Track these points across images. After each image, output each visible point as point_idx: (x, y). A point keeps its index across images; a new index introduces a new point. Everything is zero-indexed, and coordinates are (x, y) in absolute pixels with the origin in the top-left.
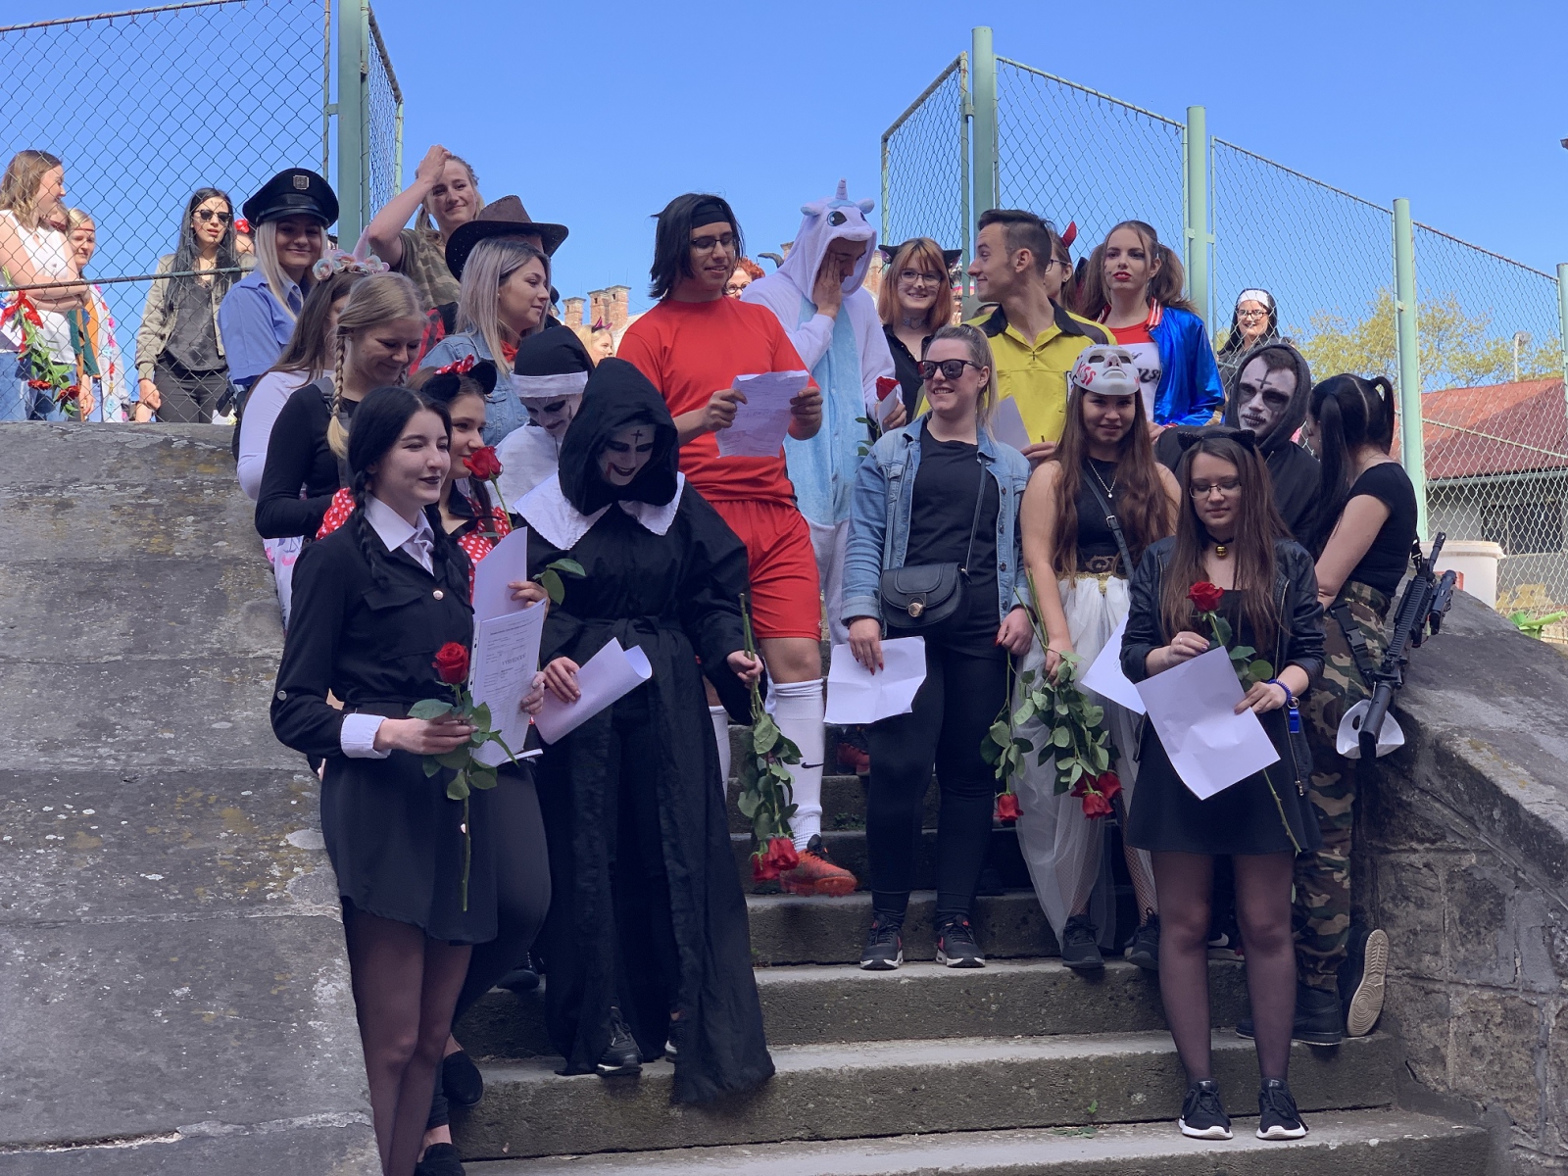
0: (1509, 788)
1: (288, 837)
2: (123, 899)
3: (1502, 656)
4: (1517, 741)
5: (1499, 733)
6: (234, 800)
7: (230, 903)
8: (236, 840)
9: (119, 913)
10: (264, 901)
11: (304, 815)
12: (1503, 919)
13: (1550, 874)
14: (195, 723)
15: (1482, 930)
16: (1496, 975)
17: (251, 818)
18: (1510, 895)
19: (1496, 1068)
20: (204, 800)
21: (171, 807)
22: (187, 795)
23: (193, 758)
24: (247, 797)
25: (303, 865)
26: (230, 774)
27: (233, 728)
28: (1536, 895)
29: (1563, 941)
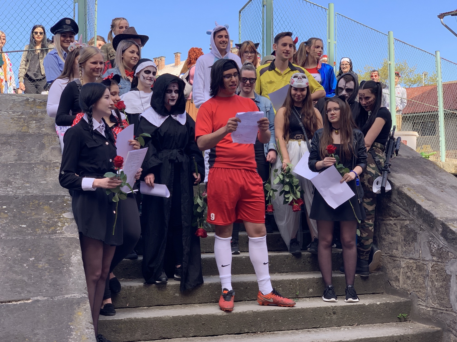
0: (419, 202)
1: (63, 214)
2: (15, 232)
3: (417, 164)
4: (421, 188)
5: (416, 186)
6: (47, 204)
7: (46, 233)
8: (48, 215)
9: (14, 236)
10: (56, 233)
11: (68, 208)
12: (416, 239)
13: (430, 226)
14: (36, 181)
15: (410, 242)
16: (414, 255)
17: (52, 209)
18: (418, 233)
19: (414, 282)
20: (39, 204)
21: (28, 205)
22: (34, 202)
23: (35, 192)
24: (51, 203)
25: (68, 223)
26: (46, 196)
27: (47, 183)
28: (426, 233)
29: (434, 246)
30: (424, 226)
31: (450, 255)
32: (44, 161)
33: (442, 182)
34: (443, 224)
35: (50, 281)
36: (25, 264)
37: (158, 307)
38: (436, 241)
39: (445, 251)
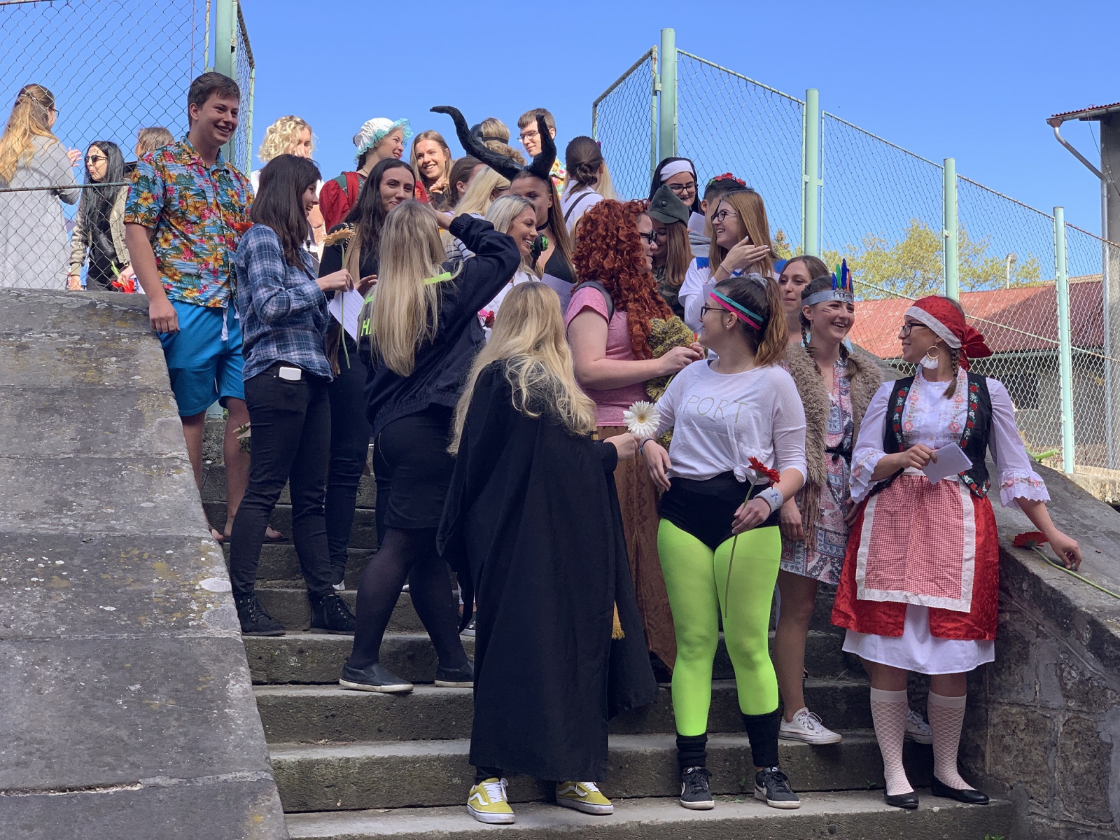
0: (1034, 568)
1: (201, 583)
2: (89, 623)
6: (161, 557)
7: (164, 627)
8: (164, 585)
9: (87, 633)
10: (188, 627)
11: (211, 567)
12: (1027, 658)
13: (1062, 627)
14: (128, 502)
15: (1013, 666)
16: (1021, 696)
17: (174, 570)
18: (1033, 642)
19: (1020, 760)
20: (140, 556)
21: (117, 560)
22: (128, 553)
23: (131, 528)
24: (170, 554)
25: (213, 603)
26: (156, 538)
27: (155, 507)
28: (1052, 642)
29: (1070, 673)
30: (1048, 627)
31: (1109, 696)
32: (145, 455)
33: (1087, 522)
34: (1093, 623)
35: (182, 741)
36: (120, 698)
37: (410, 809)
38: (1076, 662)
39: (1099, 687)
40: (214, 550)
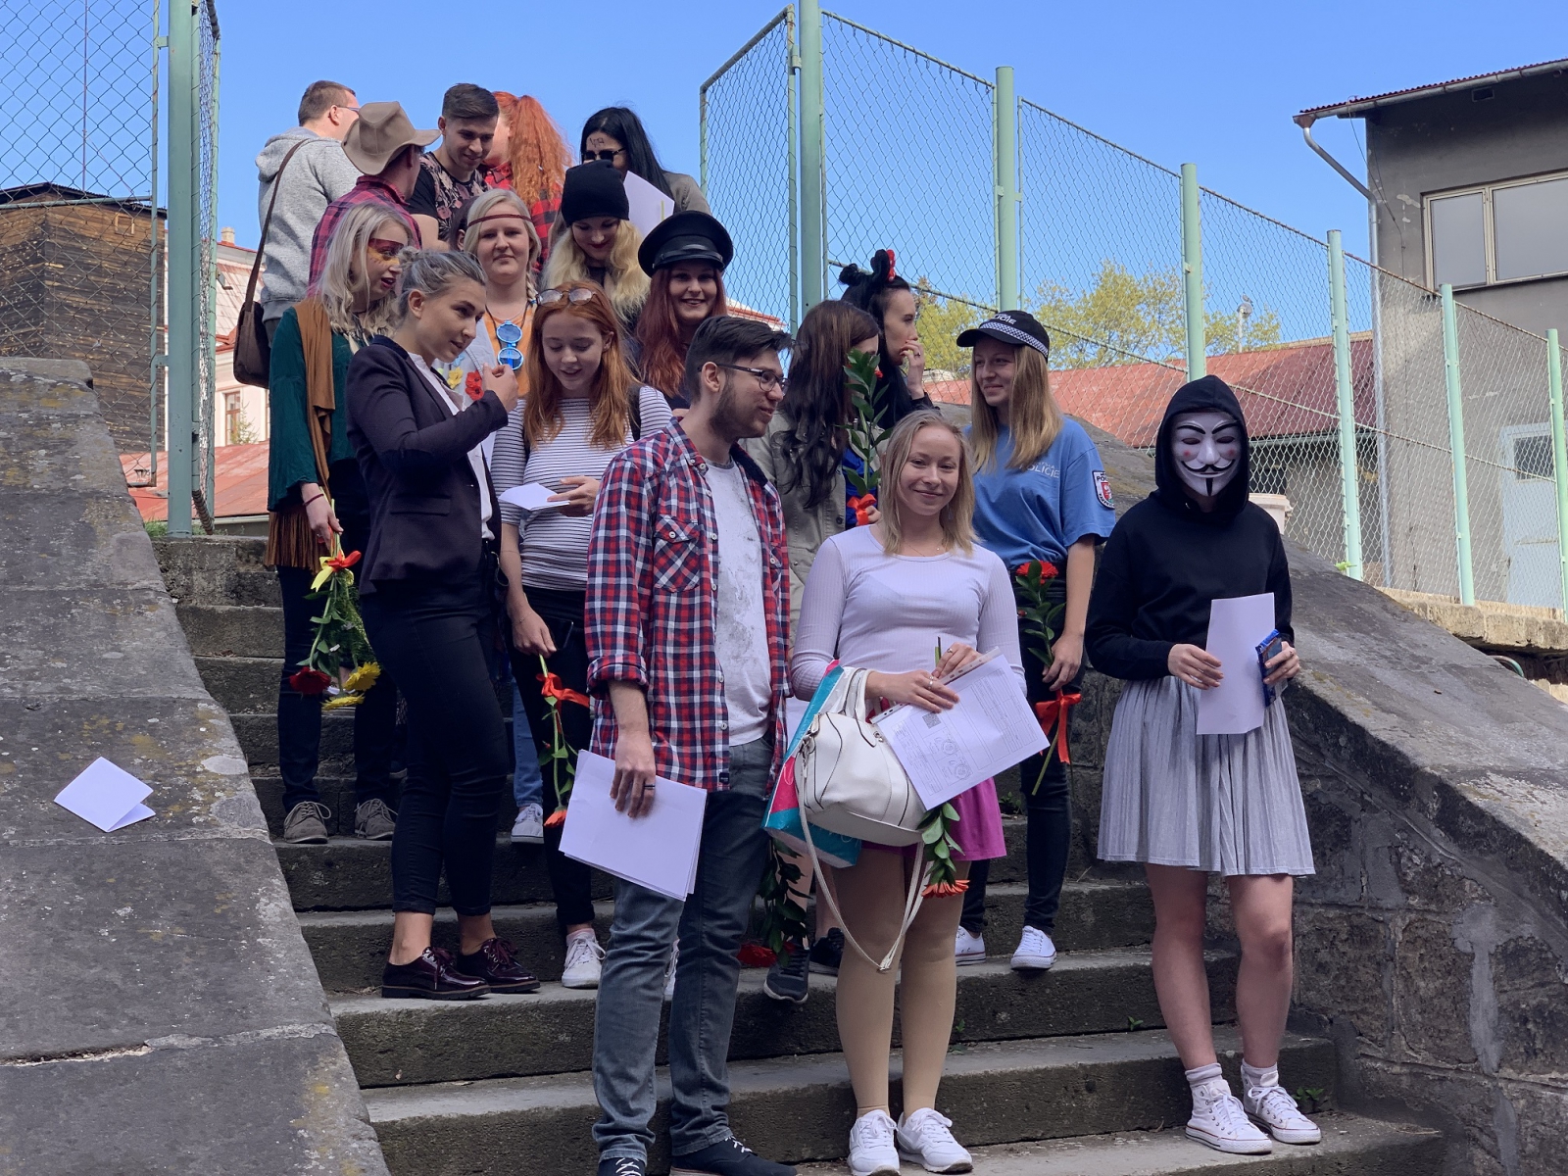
0: (1355, 716)
1: (203, 762)
2: (49, 823)
3: (1328, 595)
4: (1355, 673)
5: (1338, 665)
6: (142, 727)
7: (157, 826)
8: (151, 766)
9: (48, 836)
10: (191, 825)
11: (215, 741)
12: (1349, 840)
13: (1397, 796)
14: (85, 652)
15: (1328, 852)
16: (1342, 894)
17: (163, 745)
18: (1356, 817)
19: (1343, 982)
20: (112, 728)
21: (79, 733)
22: (94, 722)
23: (90, 687)
24: (155, 724)
26: (132, 701)
27: (125, 658)
28: (1383, 817)
29: (1410, 859)
30: (1377, 796)
31: (1467, 888)
33: (1418, 653)
34: (1444, 789)
37: (500, 1080)
38: (1418, 843)
39: (1452, 877)
40: (216, 717)
